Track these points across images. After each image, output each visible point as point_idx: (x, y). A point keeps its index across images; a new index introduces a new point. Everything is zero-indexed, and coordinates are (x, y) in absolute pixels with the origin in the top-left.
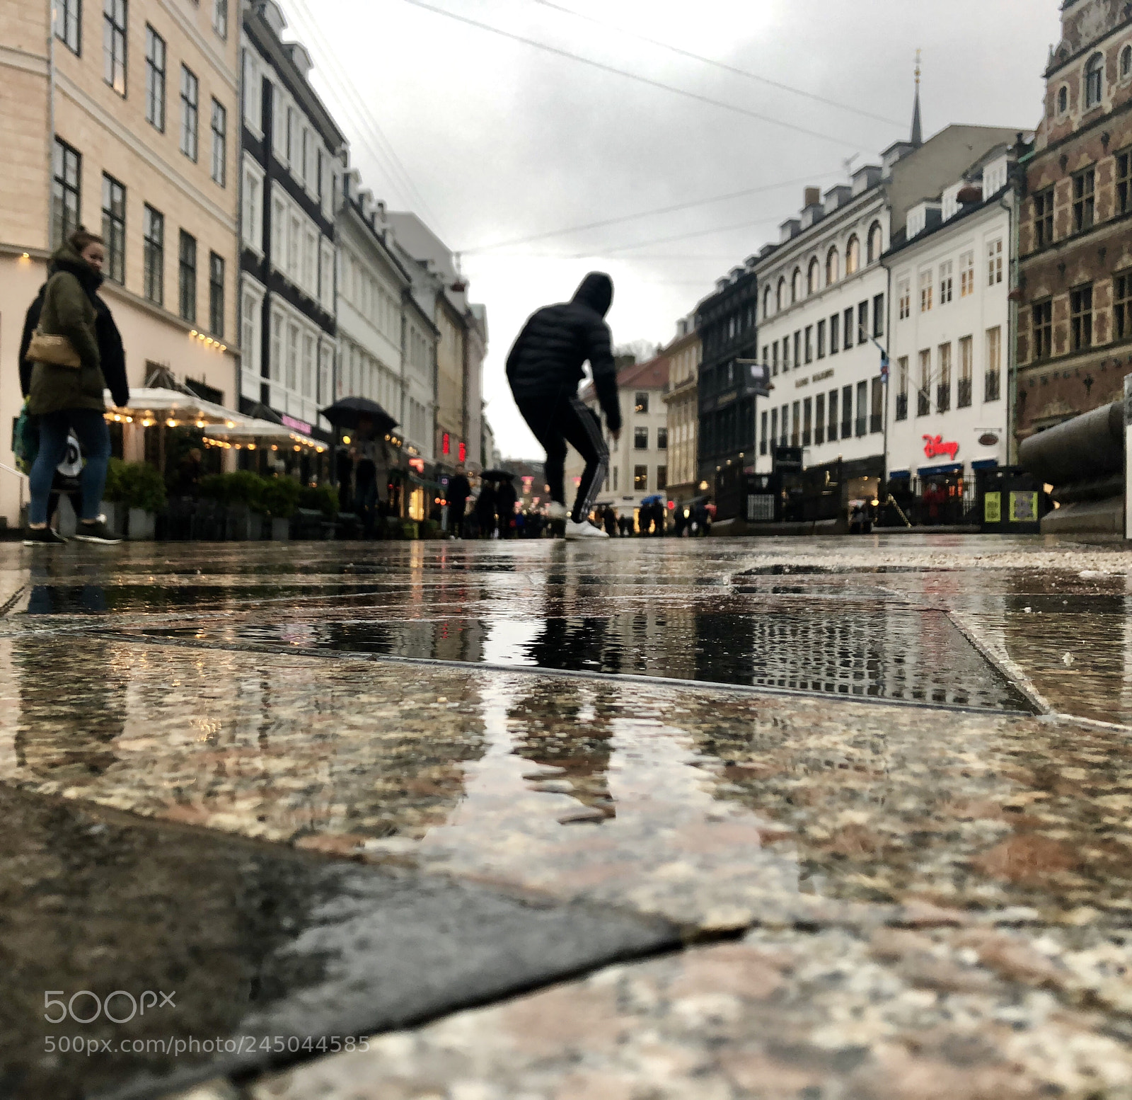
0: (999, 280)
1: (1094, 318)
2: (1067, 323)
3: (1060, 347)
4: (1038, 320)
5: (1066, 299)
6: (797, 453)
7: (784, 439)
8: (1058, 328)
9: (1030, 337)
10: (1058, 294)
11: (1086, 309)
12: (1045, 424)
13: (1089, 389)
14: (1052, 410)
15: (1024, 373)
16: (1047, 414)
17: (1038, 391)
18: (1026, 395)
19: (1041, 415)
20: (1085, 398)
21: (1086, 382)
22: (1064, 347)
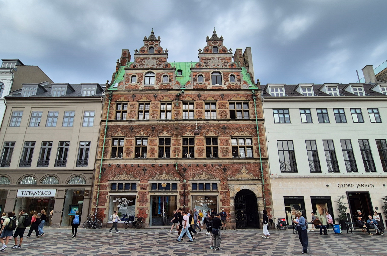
1: (148, 149)
2: (133, 148)
3: (128, 155)
5: (133, 139)
8: (127, 149)
9: (110, 149)
10: (129, 137)
12: (117, 182)
13: (145, 172)
14: (122, 177)
15: (105, 161)
16: (119, 178)
17: (114, 169)
18: (105, 170)
19: (115, 179)
20: (142, 175)
21: (143, 170)
22: (131, 156)
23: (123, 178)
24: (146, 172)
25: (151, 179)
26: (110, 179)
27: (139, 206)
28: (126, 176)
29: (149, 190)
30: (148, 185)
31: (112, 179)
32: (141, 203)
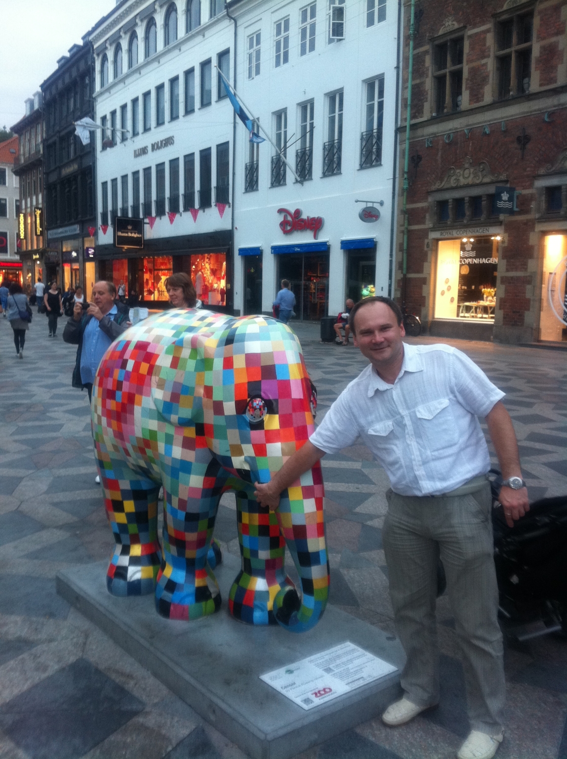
0: (382, 17)
1: (536, 52)
2: (490, 64)
3: (476, 95)
4: (440, 62)
5: (488, 31)
6: (137, 225)
7: (124, 210)
8: (474, 71)
9: (429, 84)
10: (475, 26)
11: (520, 41)
12: (449, 196)
13: (523, 148)
14: (461, 178)
15: (420, 132)
16: (453, 183)
17: (440, 154)
18: (419, 158)
19: (444, 184)
20: (515, 161)
21: (519, 139)
22: (483, 96)
23: (463, 181)
24: (529, 146)
25: (542, 171)
26: (433, 188)
27: (507, 270)
28: (472, 170)
29: (537, 216)
30: (531, 198)
31: (437, 186)
32: (512, 260)
